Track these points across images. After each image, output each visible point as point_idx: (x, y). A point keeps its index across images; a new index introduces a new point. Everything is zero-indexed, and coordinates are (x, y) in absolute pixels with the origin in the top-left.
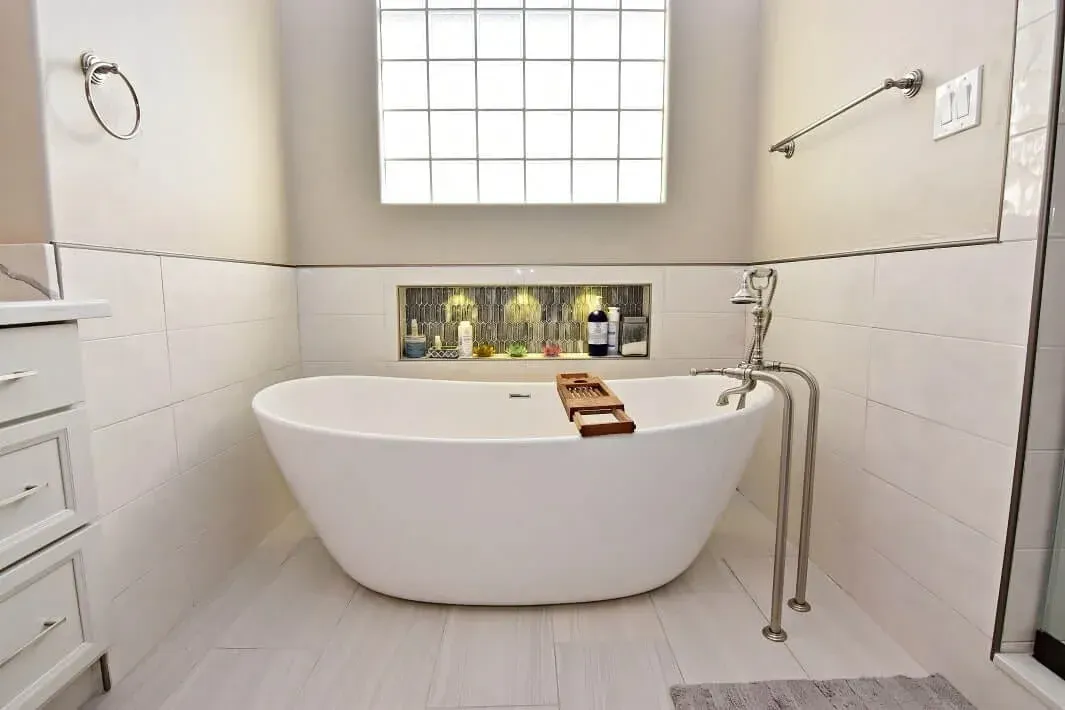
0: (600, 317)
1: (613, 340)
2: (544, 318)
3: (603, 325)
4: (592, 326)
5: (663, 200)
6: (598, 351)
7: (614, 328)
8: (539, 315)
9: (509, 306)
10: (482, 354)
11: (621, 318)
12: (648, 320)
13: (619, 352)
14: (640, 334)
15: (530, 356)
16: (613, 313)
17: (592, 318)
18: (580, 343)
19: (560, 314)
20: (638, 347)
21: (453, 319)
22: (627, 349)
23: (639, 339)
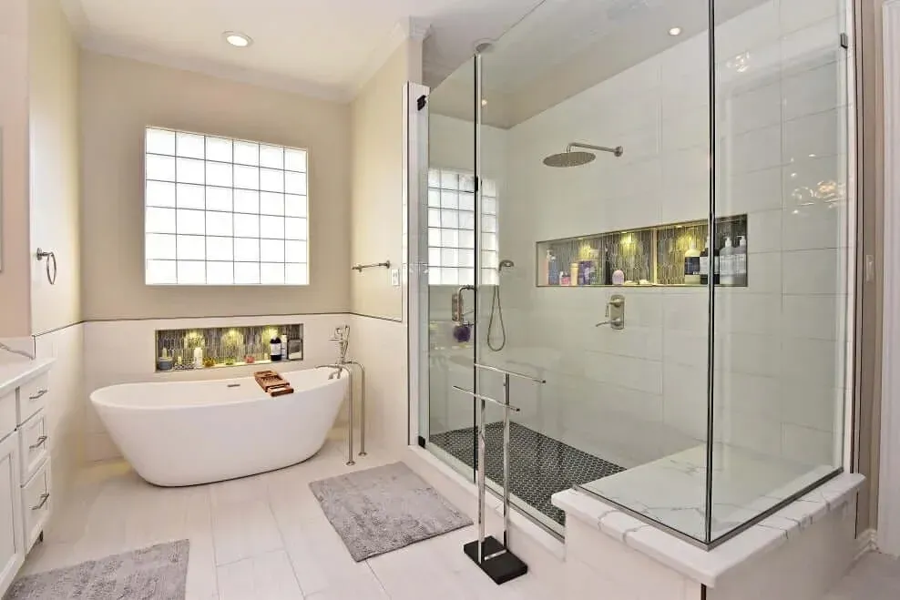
0: (277, 341)
1: (284, 352)
2: (245, 342)
3: (278, 346)
4: (272, 346)
5: (308, 283)
6: (276, 358)
7: (284, 346)
8: (242, 341)
9: (224, 337)
10: (208, 365)
11: (288, 341)
12: (302, 341)
13: (288, 358)
14: (298, 348)
15: (238, 364)
16: (284, 339)
17: (273, 342)
18: (266, 355)
19: (254, 340)
20: (298, 355)
21: (189, 346)
22: (292, 356)
23: (297, 351)
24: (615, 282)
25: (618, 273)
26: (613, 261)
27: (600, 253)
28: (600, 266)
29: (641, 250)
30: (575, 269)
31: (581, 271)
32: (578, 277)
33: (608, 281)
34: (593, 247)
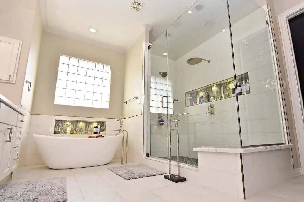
0: (97, 127)
1: (99, 131)
4: (95, 129)
5: (109, 108)
6: (96, 133)
7: (99, 129)
8: (84, 127)
9: (78, 125)
11: (100, 127)
12: (105, 128)
14: (104, 130)
15: (82, 134)
16: (99, 127)
17: (95, 127)
18: (92, 132)
19: (89, 127)
20: (103, 132)
22: (101, 133)
24: (211, 101)
25: (212, 98)
26: (210, 95)
27: (206, 93)
28: (206, 97)
29: (218, 90)
30: (198, 99)
31: (200, 100)
32: (199, 102)
33: (209, 101)
34: (203, 92)
